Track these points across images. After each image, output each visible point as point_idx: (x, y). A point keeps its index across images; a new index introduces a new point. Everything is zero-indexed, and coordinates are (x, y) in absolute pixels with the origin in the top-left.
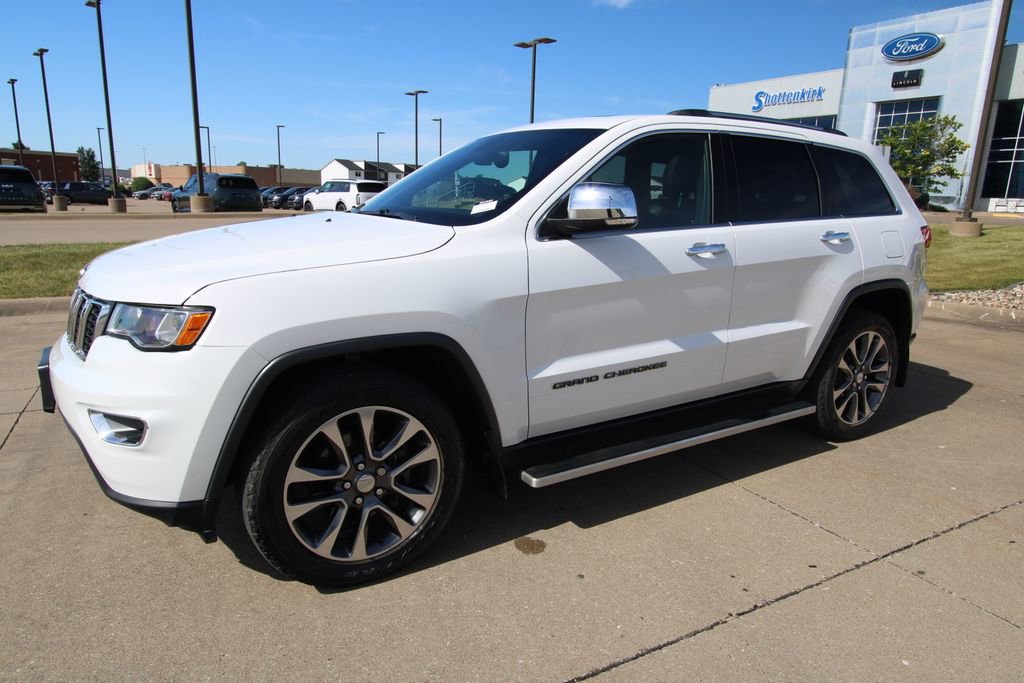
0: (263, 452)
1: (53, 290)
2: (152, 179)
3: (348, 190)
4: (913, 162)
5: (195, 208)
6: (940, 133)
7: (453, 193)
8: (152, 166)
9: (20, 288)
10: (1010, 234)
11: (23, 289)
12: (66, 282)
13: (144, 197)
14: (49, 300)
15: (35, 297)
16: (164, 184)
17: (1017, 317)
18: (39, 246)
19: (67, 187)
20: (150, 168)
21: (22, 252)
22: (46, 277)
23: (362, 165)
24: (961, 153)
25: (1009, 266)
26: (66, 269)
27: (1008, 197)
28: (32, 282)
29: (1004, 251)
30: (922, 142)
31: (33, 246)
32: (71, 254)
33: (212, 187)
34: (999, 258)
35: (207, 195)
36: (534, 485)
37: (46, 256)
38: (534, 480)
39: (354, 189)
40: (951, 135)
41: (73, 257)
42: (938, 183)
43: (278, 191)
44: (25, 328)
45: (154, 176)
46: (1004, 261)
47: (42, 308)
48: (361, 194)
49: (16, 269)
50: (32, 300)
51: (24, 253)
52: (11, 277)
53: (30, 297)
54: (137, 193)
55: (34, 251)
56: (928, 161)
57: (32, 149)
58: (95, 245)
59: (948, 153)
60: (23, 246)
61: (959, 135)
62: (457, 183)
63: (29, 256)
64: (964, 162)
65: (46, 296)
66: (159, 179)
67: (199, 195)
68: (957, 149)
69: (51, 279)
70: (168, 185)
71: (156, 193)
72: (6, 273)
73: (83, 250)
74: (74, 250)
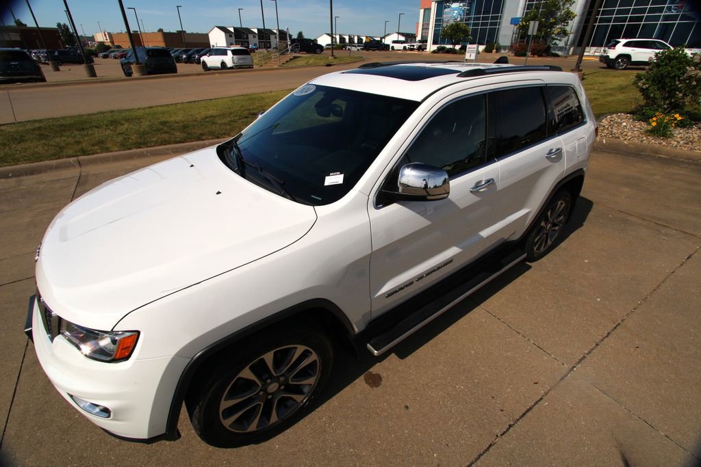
0: (201, 403)
1: (55, 155)
2: (108, 43)
3: (226, 54)
4: (545, 26)
5: (136, 74)
6: (562, 7)
7: (288, 50)
8: (106, 33)
9: (33, 155)
10: (597, 79)
11: (36, 156)
12: (62, 148)
13: (106, 57)
14: (54, 162)
15: (44, 161)
16: (117, 46)
17: (606, 142)
18: (40, 121)
19: (56, 54)
20: (105, 35)
21: (29, 127)
22: (48, 145)
23: (232, 30)
24: (572, 20)
25: (599, 102)
26: (60, 137)
27: (591, 46)
28: (40, 150)
29: (595, 92)
30: (552, 14)
31: (36, 121)
32: (62, 126)
33: (143, 57)
34: (593, 97)
35: (141, 64)
36: (376, 355)
37: (45, 129)
38: (376, 352)
39: (229, 53)
40: (568, 8)
41: (63, 128)
42: (557, 39)
43: (185, 52)
44: (42, 186)
45: (109, 41)
46: (595, 99)
47: (50, 168)
48: (235, 56)
49: (28, 140)
50: (42, 163)
51: (31, 127)
52: (26, 146)
53: (41, 161)
54: (101, 55)
55: (37, 125)
56: (552, 25)
57: (28, 26)
58: (76, 116)
59: (564, 21)
60: (29, 121)
61: (571, 9)
62: (289, 43)
63: (34, 129)
64: (573, 25)
65: (50, 160)
66: (112, 42)
67: (136, 64)
68: (570, 17)
69: (52, 146)
70: (119, 47)
71: (112, 54)
72: (23, 144)
73: (68, 122)
74: (63, 122)
